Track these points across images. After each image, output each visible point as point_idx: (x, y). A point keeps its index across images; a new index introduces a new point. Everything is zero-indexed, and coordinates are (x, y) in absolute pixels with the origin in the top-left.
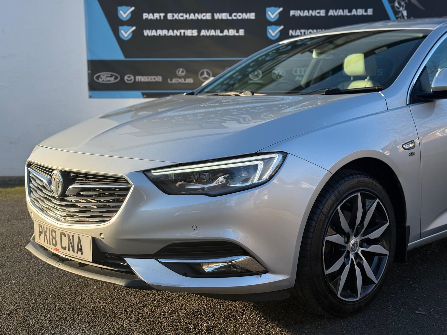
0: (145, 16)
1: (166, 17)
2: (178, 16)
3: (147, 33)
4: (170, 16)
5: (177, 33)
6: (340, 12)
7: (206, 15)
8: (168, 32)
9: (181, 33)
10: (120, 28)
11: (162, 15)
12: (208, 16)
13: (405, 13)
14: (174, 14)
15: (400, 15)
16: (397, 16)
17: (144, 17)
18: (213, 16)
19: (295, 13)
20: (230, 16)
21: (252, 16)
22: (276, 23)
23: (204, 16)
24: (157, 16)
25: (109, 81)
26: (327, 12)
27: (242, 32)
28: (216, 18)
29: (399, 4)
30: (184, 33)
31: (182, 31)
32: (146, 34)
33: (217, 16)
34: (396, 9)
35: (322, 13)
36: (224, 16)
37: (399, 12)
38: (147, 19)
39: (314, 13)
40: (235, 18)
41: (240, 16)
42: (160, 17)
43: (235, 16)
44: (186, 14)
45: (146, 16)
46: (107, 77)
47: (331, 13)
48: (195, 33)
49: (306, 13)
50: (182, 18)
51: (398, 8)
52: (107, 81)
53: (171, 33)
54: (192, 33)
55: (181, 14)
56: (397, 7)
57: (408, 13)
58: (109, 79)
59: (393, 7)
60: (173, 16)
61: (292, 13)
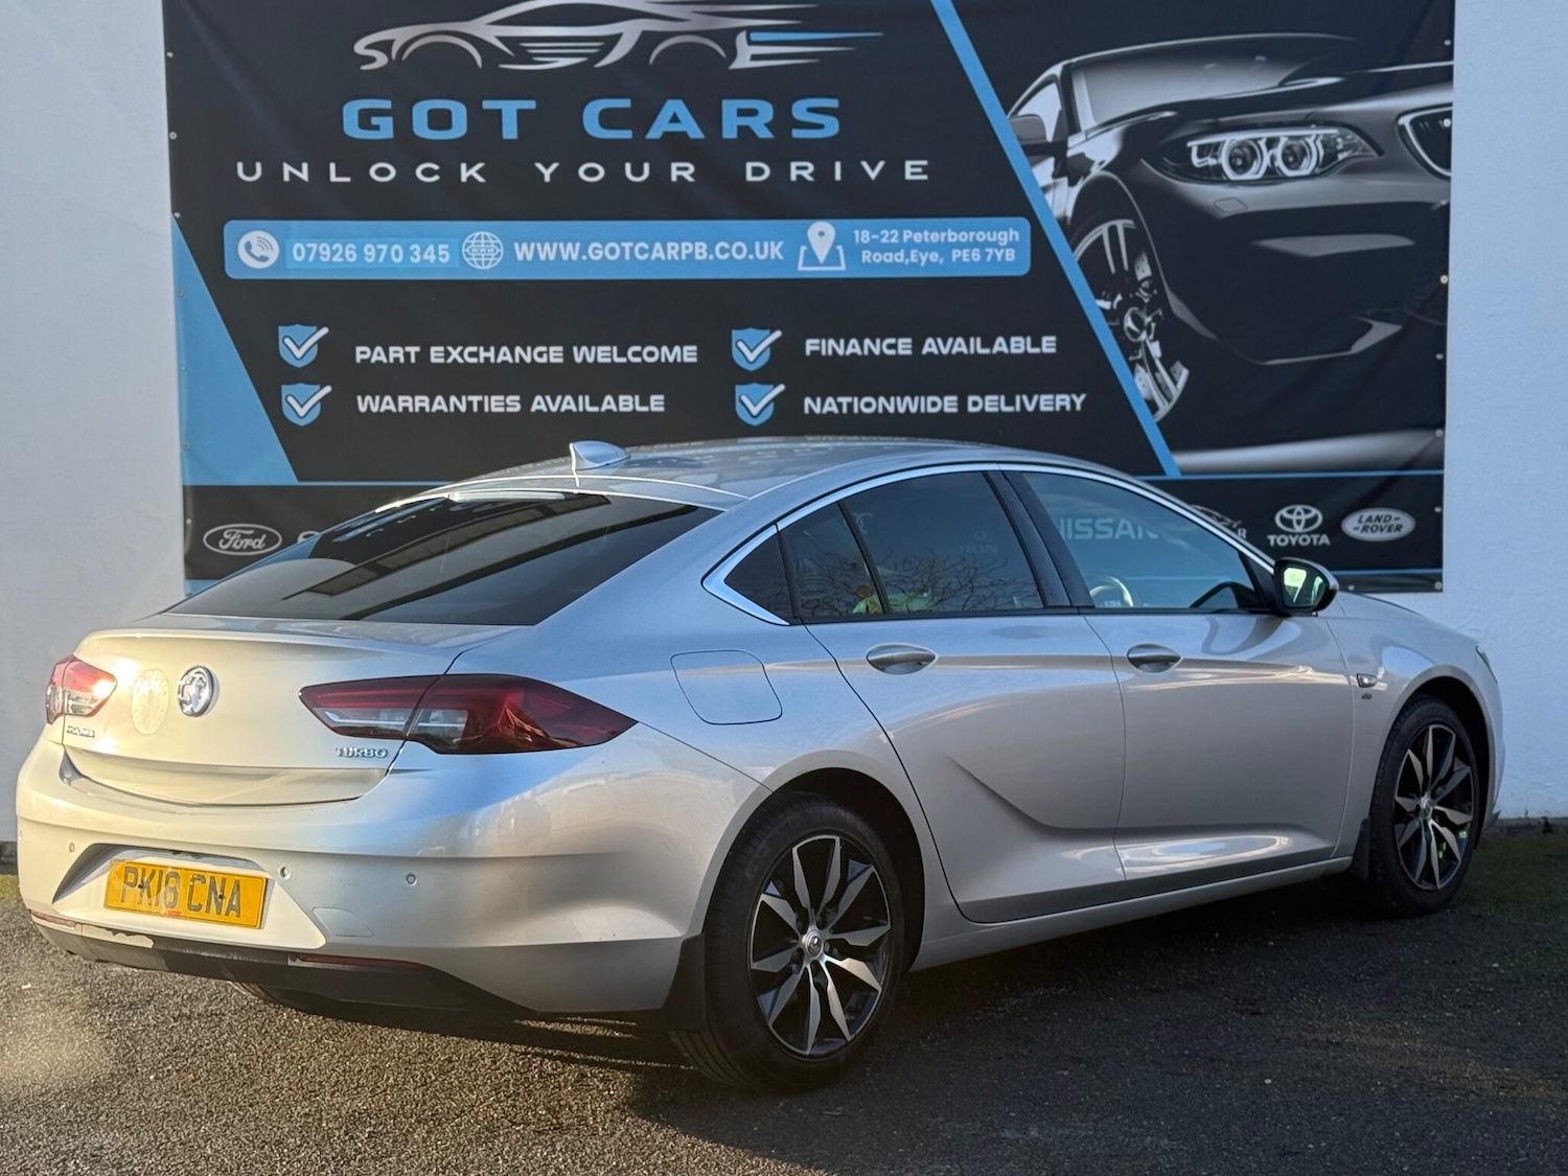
0: (361, 353)
1: (424, 356)
2: (461, 354)
3: (365, 404)
4: (436, 354)
5: (458, 404)
6: (958, 346)
7: (548, 352)
8: (431, 404)
9: (469, 404)
10: (285, 389)
11: (413, 350)
12: (555, 355)
13: (1155, 349)
14: (450, 349)
15: (1141, 354)
16: (1131, 358)
17: (359, 358)
18: (568, 355)
19: (820, 345)
20: (623, 353)
21: (688, 354)
22: (764, 376)
23: (540, 355)
24: (397, 353)
25: (250, 549)
26: (918, 345)
27: (657, 403)
28: (578, 359)
29: (1137, 320)
30: (481, 404)
31: (475, 399)
32: (363, 409)
33: (581, 354)
34: (1128, 335)
35: (904, 346)
36: (604, 354)
37: (1137, 346)
38: (366, 362)
39: (876, 347)
40: (638, 360)
41: (651, 354)
42: (407, 355)
43: (635, 354)
44: (487, 350)
45: (363, 353)
46: (243, 536)
47: (930, 346)
48: (514, 404)
49: (853, 347)
50: (474, 360)
51: (1135, 335)
52: (241, 550)
53: (439, 404)
54: (506, 406)
55: (473, 349)
56: (1130, 330)
57: (1163, 348)
58: (248, 542)
59: (1118, 331)
60: (447, 354)
61: (811, 345)
